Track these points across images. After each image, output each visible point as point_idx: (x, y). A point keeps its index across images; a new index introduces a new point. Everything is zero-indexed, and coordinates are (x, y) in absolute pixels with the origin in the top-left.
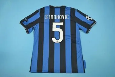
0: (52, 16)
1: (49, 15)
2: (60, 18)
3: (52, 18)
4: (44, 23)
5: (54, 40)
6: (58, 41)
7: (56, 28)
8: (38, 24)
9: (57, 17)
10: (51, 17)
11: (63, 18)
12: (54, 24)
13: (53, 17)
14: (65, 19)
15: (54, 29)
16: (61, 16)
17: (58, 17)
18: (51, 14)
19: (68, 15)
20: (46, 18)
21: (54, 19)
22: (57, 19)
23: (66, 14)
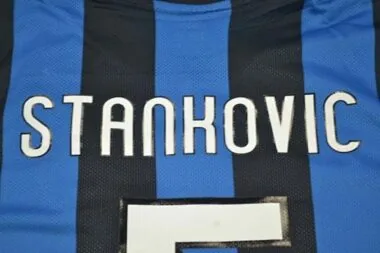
0: (118, 115)
1: (78, 101)
2: (241, 139)
3: (117, 136)
9: (190, 124)
10: (108, 125)
13: (127, 126)
14: (312, 148)
16: (240, 111)
17: (207, 123)
18: (98, 86)
19: (350, 100)
20: (26, 138)
21: (152, 160)
22: (189, 148)
23: (309, 80)
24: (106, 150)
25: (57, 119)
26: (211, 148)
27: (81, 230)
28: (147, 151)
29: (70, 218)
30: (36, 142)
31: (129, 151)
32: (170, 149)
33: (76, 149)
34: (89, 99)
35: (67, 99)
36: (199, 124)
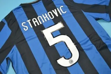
0: (35, 20)
1: (29, 21)
2: (52, 17)
3: (36, 23)
4: (25, 39)
5: (63, 62)
6: (72, 61)
7: (54, 37)
8: (15, 48)
9: (45, 18)
10: (34, 22)
11: (57, 15)
12: (47, 33)
13: (37, 21)
14: (61, 14)
15: (52, 41)
16: (50, 14)
17: (47, 17)
18: (30, 18)
19: (63, 6)
20: (24, 29)
21: (42, 24)
22: (46, 21)
23: (57, 6)
24: (36, 25)
25: (27, 24)
26: (49, 19)
27: (38, 36)
28: (41, 23)
29: (36, 35)
30: (26, 28)
31: (38, 24)
32: (44, 22)
33: (32, 27)
34: (30, 20)
35: (27, 21)
36: (46, 17)
